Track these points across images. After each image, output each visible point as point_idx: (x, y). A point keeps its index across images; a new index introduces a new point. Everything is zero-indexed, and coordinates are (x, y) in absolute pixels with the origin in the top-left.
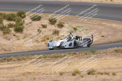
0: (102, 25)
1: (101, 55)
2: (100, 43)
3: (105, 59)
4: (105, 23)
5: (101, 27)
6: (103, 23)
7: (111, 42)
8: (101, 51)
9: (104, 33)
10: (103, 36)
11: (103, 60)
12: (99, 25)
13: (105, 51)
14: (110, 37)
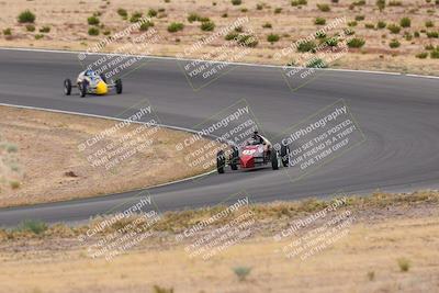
0: (68, 133)
1: (68, 242)
2: (59, 197)
3: (82, 255)
4: (79, 127)
5: (66, 142)
6: (71, 127)
7: (101, 196)
8: (67, 228)
9: (74, 164)
10: (72, 174)
11: (73, 259)
12: (56, 132)
13: (78, 225)
14: (96, 177)
